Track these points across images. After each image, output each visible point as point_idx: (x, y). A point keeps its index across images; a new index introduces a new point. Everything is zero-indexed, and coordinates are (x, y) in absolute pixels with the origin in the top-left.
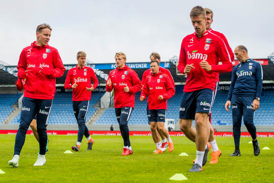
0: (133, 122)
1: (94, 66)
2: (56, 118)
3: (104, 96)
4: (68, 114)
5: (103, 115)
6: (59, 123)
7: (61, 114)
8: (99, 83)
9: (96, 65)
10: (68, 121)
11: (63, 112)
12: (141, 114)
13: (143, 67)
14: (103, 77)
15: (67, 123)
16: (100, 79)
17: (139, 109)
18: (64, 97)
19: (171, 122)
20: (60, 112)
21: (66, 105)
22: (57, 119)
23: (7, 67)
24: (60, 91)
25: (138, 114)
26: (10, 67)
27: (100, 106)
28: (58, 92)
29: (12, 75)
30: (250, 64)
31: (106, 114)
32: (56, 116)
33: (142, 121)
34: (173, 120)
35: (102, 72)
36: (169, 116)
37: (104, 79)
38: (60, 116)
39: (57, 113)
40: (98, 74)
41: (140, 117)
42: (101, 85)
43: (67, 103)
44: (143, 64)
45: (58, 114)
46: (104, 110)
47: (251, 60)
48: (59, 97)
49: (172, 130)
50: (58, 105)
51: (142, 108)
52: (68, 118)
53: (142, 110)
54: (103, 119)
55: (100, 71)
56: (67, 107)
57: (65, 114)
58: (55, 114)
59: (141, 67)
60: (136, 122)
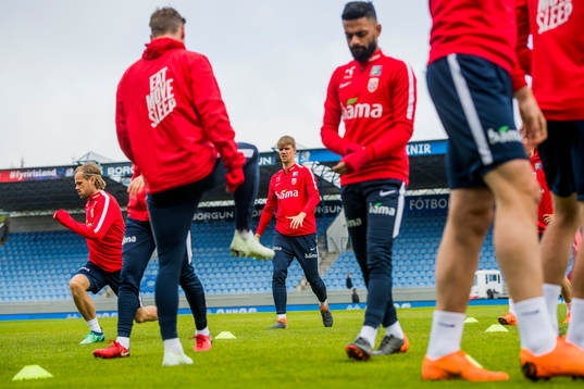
0: (403, 280)
1: (308, 154)
2: (224, 279)
3: (334, 223)
4: (251, 269)
5: (334, 268)
6: (233, 291)
7: (237, 269)
8: (322, 195)
9: (311, 151)
10: (252, 285)
12: (423, 262)
13: (421, 152)
14: (330, 180)
15: (251, 289)
16: (324, 184)
17: (416, 251)
19: (494, 278)
20: (235, 264)
22: (228, 281)
23: (106, 166)
25: (416, 262)
26: (114, 165)
27: (326, 248)
28: (229, 220)
29: (120, 184)
31: (342, 265)
32: (226, 275)
34: (497, 272)
35: (327, 168)
36: (489, 265)
37: (332, 185)
38: (233, 275)
39: (227, 268)
40: (319, 174)
41: (419, 268)
42: (326, 198)
44: (421, 146)
45: (230, 270)
46: (336, 257)
49: (495, 296)
51: (423, 248)
52: (253, 277)
53: (423, 251)
54: (333, 276)
55: (321, 167)
57: (244, 269)
58: (223, 270)
59: (416, 152)
60: (411, 280)
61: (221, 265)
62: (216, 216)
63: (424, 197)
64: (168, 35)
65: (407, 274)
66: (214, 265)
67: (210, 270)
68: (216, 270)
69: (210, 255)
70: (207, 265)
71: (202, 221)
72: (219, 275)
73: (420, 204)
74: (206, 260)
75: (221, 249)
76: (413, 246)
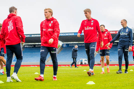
6: (33, 62)
7: (34, 57)
11: (35, 56)
13: (72, 35)
15: (37, 61)
18: (35, 49)
21: (36, 53)
22: (32, 60)
24: (33, 46)
28: (33, 47)
30: (127, 29)
34: (86, 59)
38: (33, 58)
39: (32, 57)
43: (36, 52)
44: (72, 33)
47: (128, 27)
48: (33, 49)
49: (86, 64)
56: (37, 54)
57: (35, 57)
58: (31, 57)
60: (69, 60)
61: (31, 56)
62: (30, 46)
63: (72, 44)
64: (12, 13)
65: (69, 59)
66: (29, 56)
67: (28, 57)
68: (30, 57)
69: (28, 54)
70: (28, 56)
71: (27, 47)
72: (30, 58)
73: (71, 45)
74: (27, 55)
75: (31, 53)
76: (70, 53)
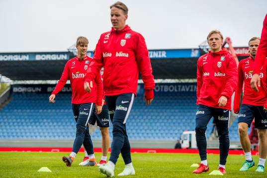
2: (33, 130)
4: (51, 124)
6: (39, 138)
7: (42, 124)
10: (51, 134)
11: (45, 120)
12: (158, 124)
13: (160, 56)
15: (50, 137)
17: (154, 117)
20: (41, 120)
21: (49, 111)
22: (36, 131)
24: (40, 90)
25: (153, 124)
28: (38, 92)
32: (35, 127)
33: (159, 135)
38: (39, 127)
39: (35, 123)
41: (155, 128)
44: (160, 52)
45: (37, 124)
48: (38, 99)
50: (37, 111)
51: (158, 115)
52: (51, 129)
53: (158, 118)
56: (50, 114)
57: (46, 124)
58: (33, 124)
59: (157, 56)
61: (32, 120)
62: (30, 90)
65: (148, 131)
66: (27, 120)
67: (24, 124)
68: (29, 124)
69: (25, 114)
70: (23, 121)
71: (21, 93)
72: (30, 127)
74: (22, 117)
75: (32, 111)
76: (152, 114)
